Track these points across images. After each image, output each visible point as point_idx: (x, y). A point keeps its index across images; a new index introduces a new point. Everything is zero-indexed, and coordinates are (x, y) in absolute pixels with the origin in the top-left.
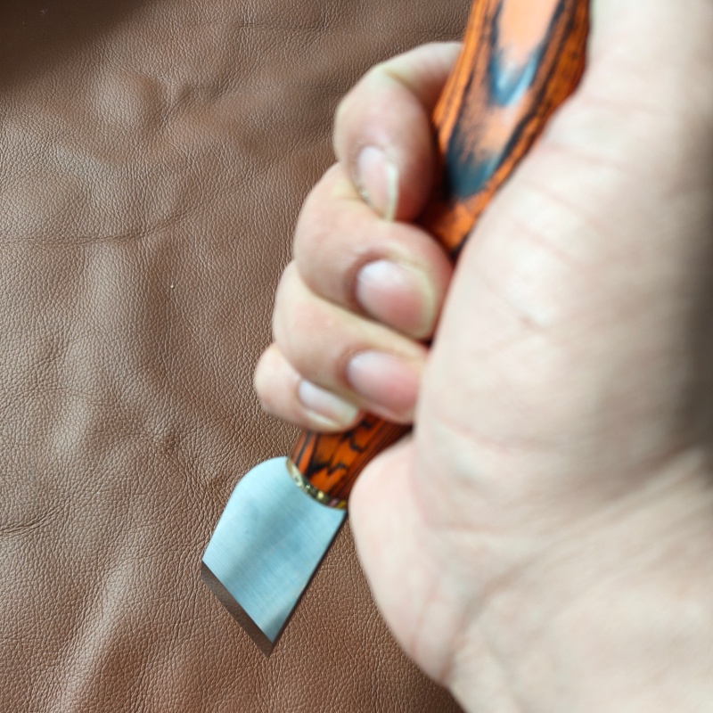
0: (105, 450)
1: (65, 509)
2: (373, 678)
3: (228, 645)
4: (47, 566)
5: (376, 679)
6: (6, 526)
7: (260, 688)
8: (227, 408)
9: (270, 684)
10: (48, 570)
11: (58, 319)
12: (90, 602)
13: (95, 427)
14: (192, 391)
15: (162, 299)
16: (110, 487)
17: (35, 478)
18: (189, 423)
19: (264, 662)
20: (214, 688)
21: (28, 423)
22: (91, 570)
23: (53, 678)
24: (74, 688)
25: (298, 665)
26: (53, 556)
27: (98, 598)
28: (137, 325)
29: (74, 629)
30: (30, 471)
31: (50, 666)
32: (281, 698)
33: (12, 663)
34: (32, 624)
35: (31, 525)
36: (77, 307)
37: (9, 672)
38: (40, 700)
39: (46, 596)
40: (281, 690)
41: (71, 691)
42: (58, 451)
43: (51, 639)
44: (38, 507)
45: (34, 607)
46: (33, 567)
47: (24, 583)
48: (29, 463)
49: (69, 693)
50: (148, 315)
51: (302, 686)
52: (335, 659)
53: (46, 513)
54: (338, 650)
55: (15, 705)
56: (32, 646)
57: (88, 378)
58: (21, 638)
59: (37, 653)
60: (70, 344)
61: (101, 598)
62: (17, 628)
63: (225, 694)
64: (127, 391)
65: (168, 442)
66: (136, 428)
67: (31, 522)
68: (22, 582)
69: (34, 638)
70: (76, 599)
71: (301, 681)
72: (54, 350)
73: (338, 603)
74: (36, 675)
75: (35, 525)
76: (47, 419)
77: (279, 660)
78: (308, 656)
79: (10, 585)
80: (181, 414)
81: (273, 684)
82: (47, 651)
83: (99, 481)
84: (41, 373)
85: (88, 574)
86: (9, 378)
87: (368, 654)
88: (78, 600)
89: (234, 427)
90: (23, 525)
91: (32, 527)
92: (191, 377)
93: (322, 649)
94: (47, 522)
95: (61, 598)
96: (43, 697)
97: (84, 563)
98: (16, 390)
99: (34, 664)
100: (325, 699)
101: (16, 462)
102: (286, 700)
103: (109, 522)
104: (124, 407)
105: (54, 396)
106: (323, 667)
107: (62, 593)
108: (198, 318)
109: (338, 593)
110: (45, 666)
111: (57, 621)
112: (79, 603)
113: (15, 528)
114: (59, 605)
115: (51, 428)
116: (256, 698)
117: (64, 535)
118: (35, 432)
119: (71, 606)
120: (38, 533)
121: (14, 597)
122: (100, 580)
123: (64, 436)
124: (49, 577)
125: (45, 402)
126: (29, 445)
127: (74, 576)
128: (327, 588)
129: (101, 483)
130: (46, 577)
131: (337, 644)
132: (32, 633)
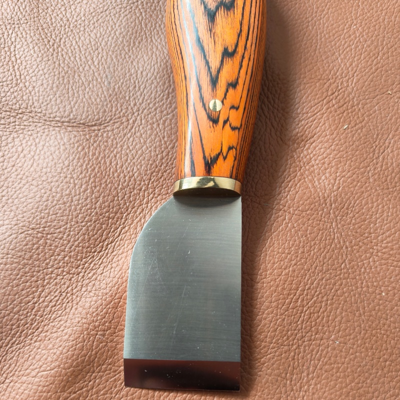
4: (96, 170)
6: (67, 120)
7: (292, 374)
9: (305, 374)
10: (96, 174)
12: (130, 221)
19: (305, 347)
21: (118, 32)
22: (140, 190)
23: (68, 288)
24: (88, 305)
25: (343, 363)
26: (105, 163)
27: (140, 220)
29: (106, 243)
30: (107, 76)
31: (68, 273)
32: (313, 394)
34: (63, 223)
35: (92, 126)
38: (47, 306)
39: (86, 199)
40: (316, 384)
41: (83, 307)
43: (78, 246)
44: (105, 112)
45: (71, 206)
46: (82, 166)
47: (68, 179)
48: (109, 68)
49: (80, 309)
51: (341, 388)
52: (386, 370)
53: (111, 120)
56: (56, 247)
58: (47, 234)
59: (59, 255)
61: (143, 221)
62: (46, 222)
67: (93, 123)
68: (66, 177)
69: (60, 239)
70: (116, 213)
71: (341, 383)
74: (51, 278)
75: (96, 128)
76: (138, 33)
77: (322, 351)
78: (356, 357)
79: (53, 177)
81: (308, 375)
82: (70, 257)
88: (118, 215)
90: (83, 124)
91: (93, 128)
93: (374, 354)
94: (109, 128)
95: (100, 207)
96: (51, 304)
97: (135, 180)
99: (53, 266)
101: (96, 63)
105: (151, 16)
106: (371, 374)
107: (104, 202)
110: (63, 271)
111: (90, 228)
112: (118, 218)
113: (75, 124)
114: (97, 213)
115: (139, 43)
116: (286, 384)
119: (109, 218)
121: (54, 190)
124: (95, 181)
125: (140, 18)
126: (113, 52)
127: (121, 189)
130: (92, 180)
131: (391, 354)
132: (60, 232)
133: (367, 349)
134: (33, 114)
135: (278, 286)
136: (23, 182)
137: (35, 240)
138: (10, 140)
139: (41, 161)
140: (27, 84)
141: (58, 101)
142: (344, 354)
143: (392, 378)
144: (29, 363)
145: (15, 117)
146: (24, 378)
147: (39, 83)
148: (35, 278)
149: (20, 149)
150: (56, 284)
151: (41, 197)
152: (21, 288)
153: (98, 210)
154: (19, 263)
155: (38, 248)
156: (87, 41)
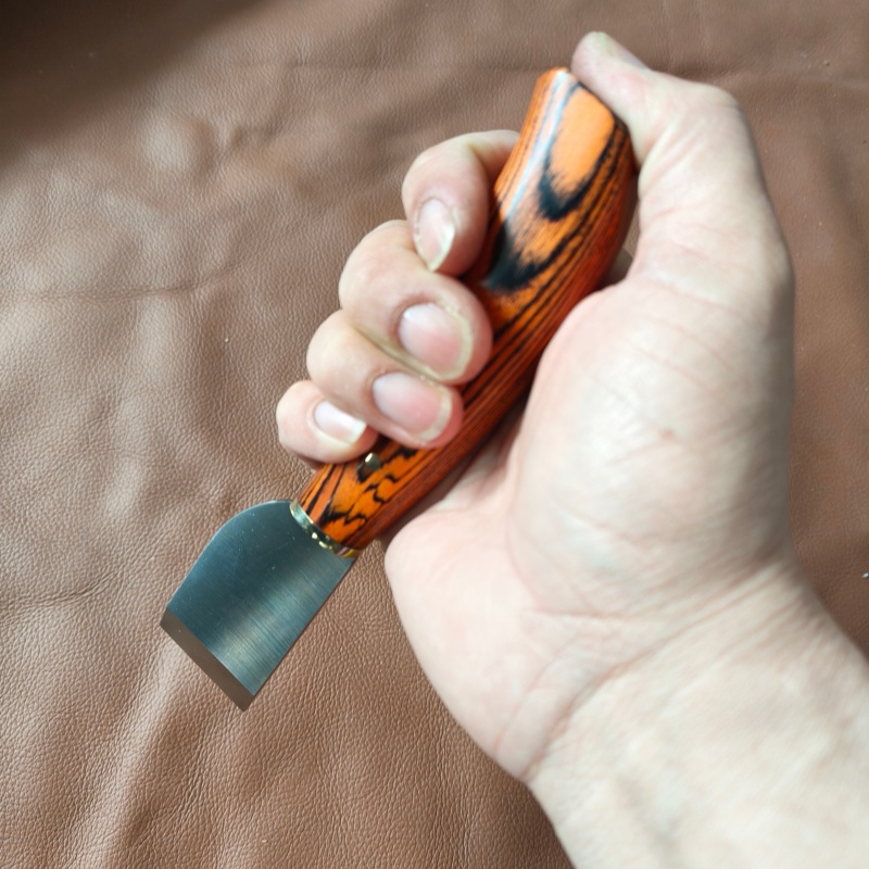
0: (159, 514)
1: (119, 576)
2: (438, 747)
3: (287, 716)
4: (101, 636)
5: (441, 749)
6: (58, 595)
7: (321, 759)
8: (285, 465)
9: (332, 756)
10: (102, 641)
11: (110, 376)
12: (144, 673)
13: (149, 489)
14: (248, 449)
15: (216, 354)
16: (165, 552)
17: (87, 543)
18: (245, 483)
19: (325, 733)
20: (274, 761)
21: (79, 486)
22: (146, 640)
24: (130, 763)
25: (361, 735)
26: (107, 626)
27: (154, 669)
28: (191, 382)
29: (129, 701)
30: (82, 537)
31: (104, 740)
32: (343, 770)
33: (66, 739)
34: (86, 697)
35: (84, 592)
36: (129, 363)
37: (62, 748)
38: (94, 777)
39: (100, 667)
40: (343, 761)
41: (127, 766)
42: (110, 515)
43: (105, 713)
44: (91, 574)
45: (88, 679)
46: (86, 637)
47: (77, 655)
48: (81, 528)
49: (124, 769)
50: (202, 371)
51: (364, 757)
52: (398, 728)
53: (99, 580)
54: (402, 719)
55: (69, 783)
56: (86, 721)
57: (141, 438)
58: (74, 712)
59: (91, 727)
60: (123, 402)
61: (156, 668)
62: (70, 702)
63: (286, 766)
64: (181, 451)
65: (223, 503)
66: (191, 490)
67: (84, 590)
68: (75, 653)
69: (88, 712)
70: (131, 670)
71: (363, 752)
72: (106, 409)
73: (400, 670)
74: (90, 751)
75: (88, 594)
76: (99, 479)
77: (341, 730)
78: (370, 727)
79: (63, 656)
80: (236, 474)
81: (334, 756)
82: (101, 726)
83: (154, 546)
84: (92, 434)
85: (143, 643)
86: (59, 439)
87: (432, 723)
88: (133, 671)
89: (292, 486)
90: (75, 594)
91: (85, 595)
92: (247, 435)
93: (385, 718)
94: (100, 590)
95: (115, 670)
96: (98, 774)
97: (139, 632)
98: (67, 452)
99: (88, 739)
100: (389, 770)
101: (67, 527)
102: (349, 772)
103: (164, 588)
104: (178, 467)
105: (106, 458)
106: (386, 737)
107: (116, 665)
108: (254, 373)
109: (400, 659)
110: (99, 741)
111: (112, 693)
112: (134, 674)
113: (67, 597)
114: (113, 677)
115: (103, 491)
116: (318, 771)
117: (118, 603)
118: (86, 495)
119: (125, 677)
120: (91, 601)
121: (67, 669)
122: (156, 649)
123: (116, 499)
124: (103, 648)
125: (97, 464)
126: (81, 509)
127: (129, 646)
128: (389, 655)
129: (156, 548)
130: (100, 647)
131: (400, 712)
132: (86, 706)
133: (378, 717)
134: (23, 600)
135: (289, 688)
136: (36, 671)
137: (65, 722)
138: (9, 633)
139: (46, 645)
140: (7, 571)
141: (44, 579)
142: (359, 727)
143: (405, 734)
144: (93, 833)
145: (6, 609)
146: (93, 848)
147: (19, 566)
148: (76, 757)
149: (22, 639)
150: (97, 755)
151: (58, 680)
152: (65, 769)
153: (113, 674)
154: (57, 748)
155: (70, 728)
156: (52, 506)
